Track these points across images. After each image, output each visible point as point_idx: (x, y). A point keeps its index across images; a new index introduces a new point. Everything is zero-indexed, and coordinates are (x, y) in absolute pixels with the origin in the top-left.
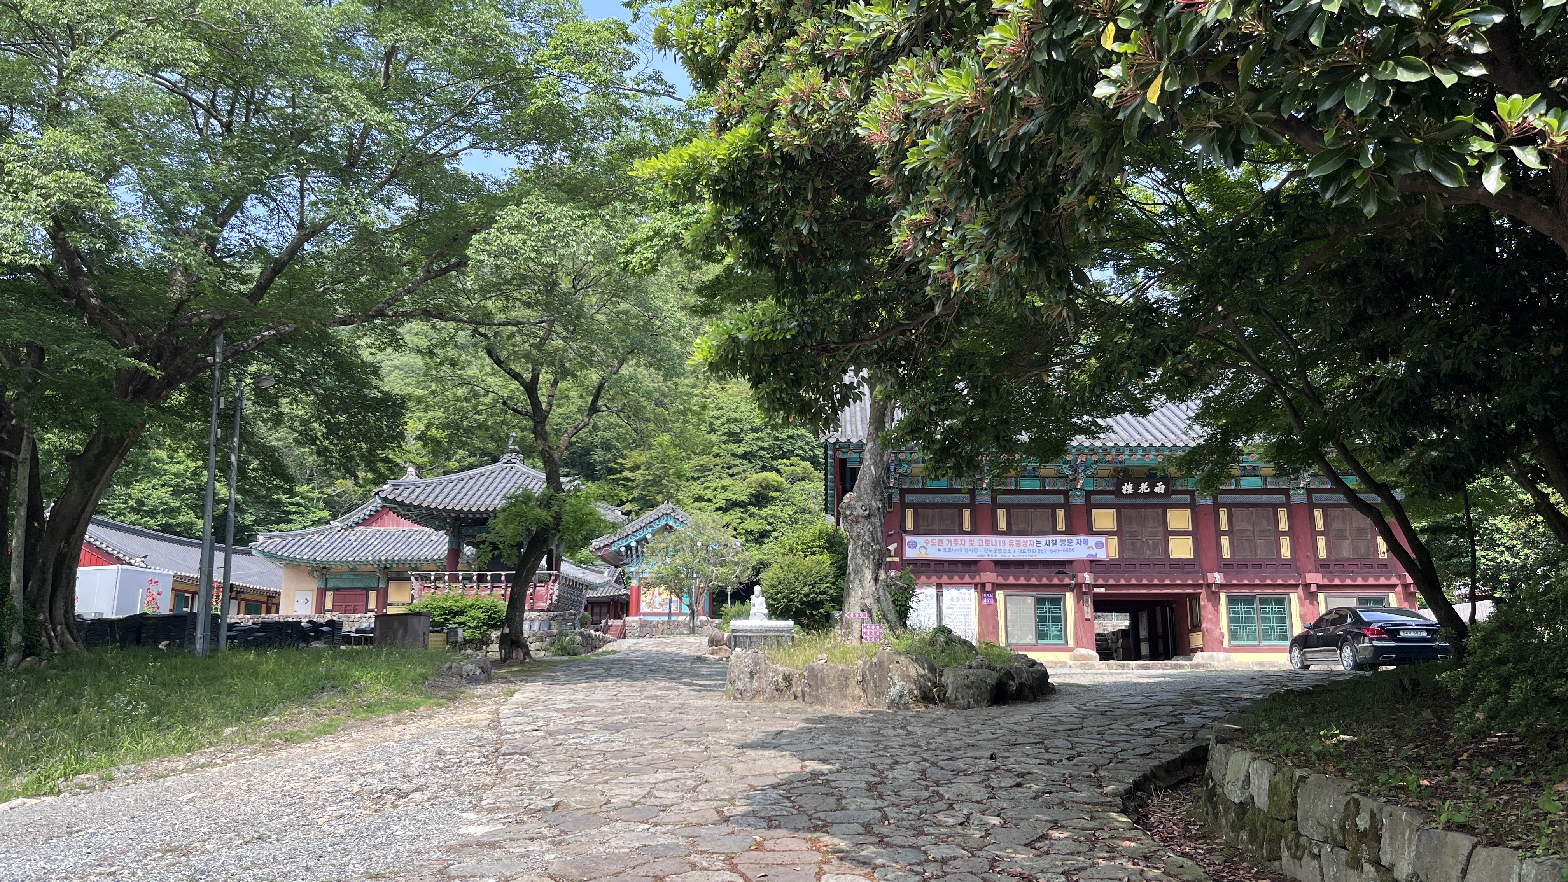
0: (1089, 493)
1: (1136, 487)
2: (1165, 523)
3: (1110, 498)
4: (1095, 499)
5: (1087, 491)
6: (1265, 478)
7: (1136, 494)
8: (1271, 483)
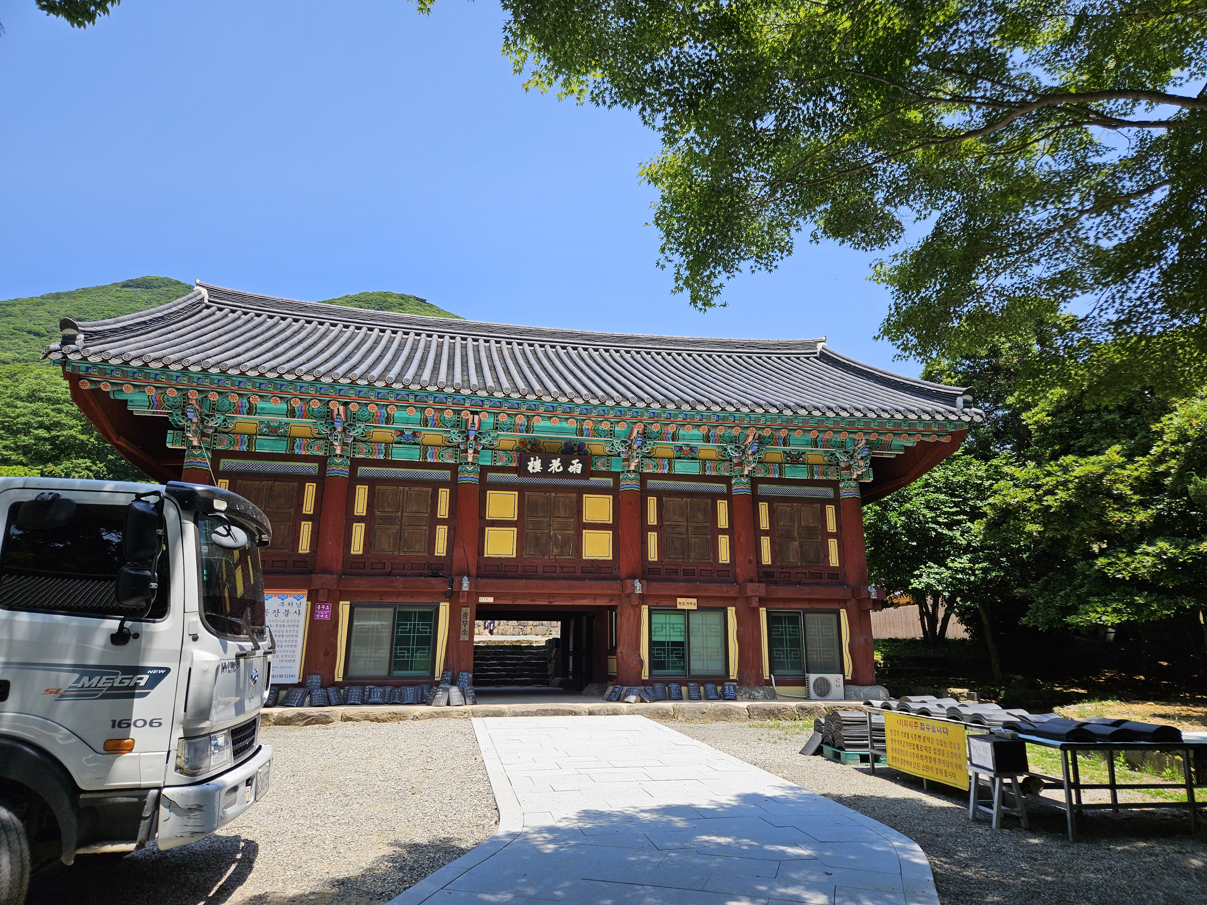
0: (485, 470)
1: (546, 465)
2: (580, 512)
3: (512, 477)
4: (492, 476)
5: (482, 467)
6: (704, 461)
7: (545, 472)
8: (710, 468)
